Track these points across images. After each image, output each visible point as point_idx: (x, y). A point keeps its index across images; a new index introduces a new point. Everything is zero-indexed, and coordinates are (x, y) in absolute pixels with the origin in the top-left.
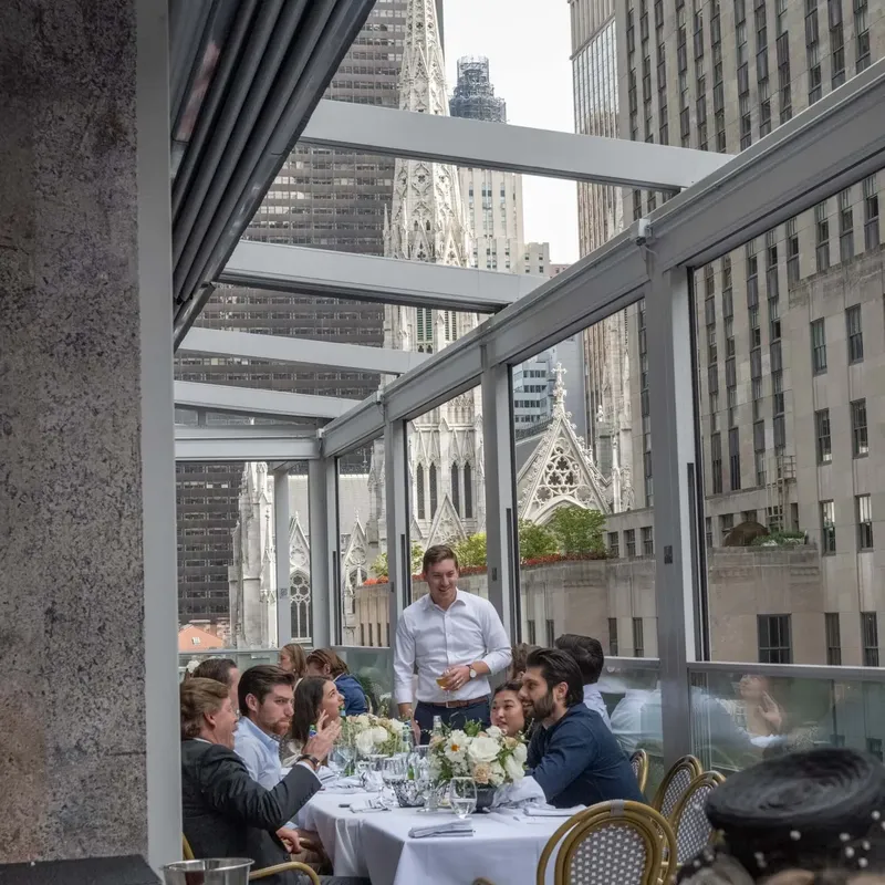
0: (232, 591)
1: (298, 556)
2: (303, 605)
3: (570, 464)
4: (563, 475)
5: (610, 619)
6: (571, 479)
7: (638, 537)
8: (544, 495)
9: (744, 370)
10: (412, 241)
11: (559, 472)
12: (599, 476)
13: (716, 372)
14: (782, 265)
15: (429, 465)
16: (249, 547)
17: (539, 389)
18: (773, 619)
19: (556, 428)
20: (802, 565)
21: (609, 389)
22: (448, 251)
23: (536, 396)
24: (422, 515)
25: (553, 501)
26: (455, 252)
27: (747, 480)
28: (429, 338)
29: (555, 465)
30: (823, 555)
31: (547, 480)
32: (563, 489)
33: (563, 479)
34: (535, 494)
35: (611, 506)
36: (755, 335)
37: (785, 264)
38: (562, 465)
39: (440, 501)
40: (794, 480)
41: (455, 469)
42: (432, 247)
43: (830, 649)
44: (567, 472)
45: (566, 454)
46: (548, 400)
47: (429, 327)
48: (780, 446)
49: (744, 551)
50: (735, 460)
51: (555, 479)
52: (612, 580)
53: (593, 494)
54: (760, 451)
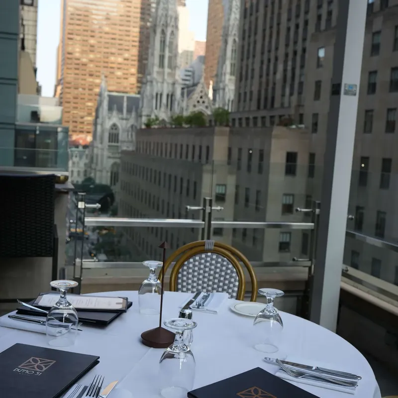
1: (115, 118)
2: (115, 134)
3: (204, 97)
5: (229, 148)
6: (203, 102)
7: (237, 121)
8: (195, 106)
9: (280, 67)
10: (160, 19)
11: (200, 99)
12: (212, 102)
13: (269, 68)
14: (301, 30)
15: (160, 93)
16: (100, 114)
17: (189, 76)
19: (200, 85)
22: (172, 24)
23: (188, 78)
24: (156, 108)
25: (198, 108)
26: (174, 25)
27: (277, 104)
29: (199, 97)
30: (312, 133)
31: (196, 102)
32: (201, 105)
33: (201, 102)
34: (192, 106)
36: (287, 55)
38: (201, 97)
39: (162, 105)
40: (303, 106)
41: (168, 95)
42: (166, 22)
43: (310, 166)
44: (203, 100)
46: (192, 80)
48: (300, 93)
50: (273, 98)
51: (198, 102)
52: (232, 135)
53: (210, 107)
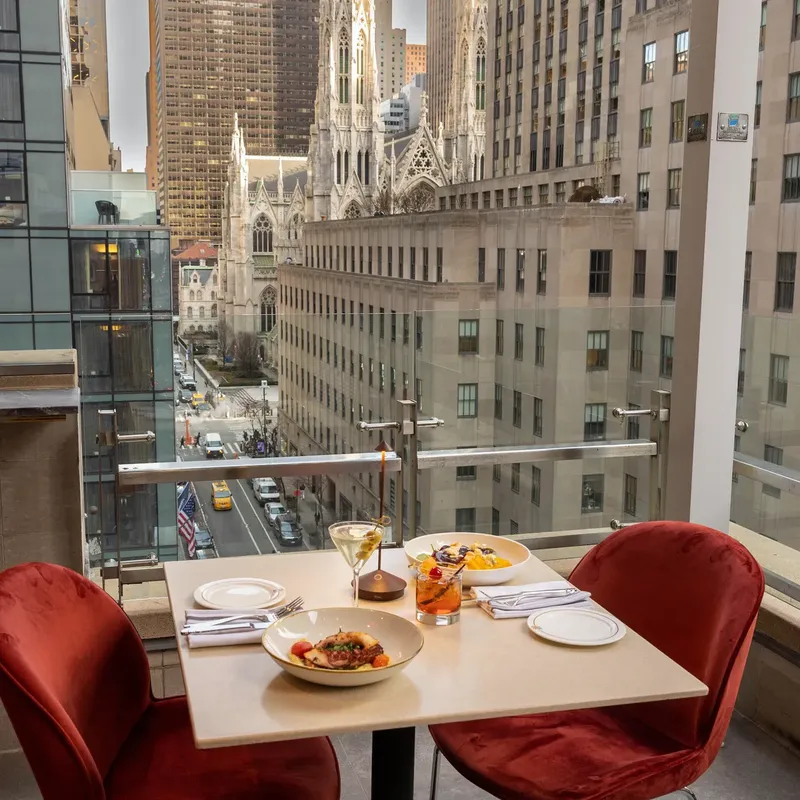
0: (224, 223)
1: (263, 204)
2: (265, 232)
3: (428, 154)
4: (424, 161)
5: (480, 249)
6: (428, 164)
7: (493, 196)
8: (412, 172)
10: (338, 8)
11: (421, 159)
12: (445, 163)
13: (550, 89)
15: (344, 151)
16: (234, 198)
17: (399, 114)
18: (600, 253)
19: (421, 132)
20: (621, 217)
21: (452, 111)
22: (360, 16)
23: (397, 119)
24: (339, 182)
25: (417, 176)
26: (365, 19)
27: (568, 160)
28: (346, 72)
29: (419, 154)
30: (638, 210)
31: (414, 164)
32: (423, 170)
33: (424, 164)
34: (407, 172)
35: (451, 181)
36: (583, 63)
37: (611, 11)
38: (423, 155)
39: (350, 174)
40: (619, 159)
41: (360, 154)
42: (350, 13)
43: (636, 275)
44: (426, 159)
45: (426, 148)
46: (404, 122)
47: (347, 65)
48: (611, 134)
49: (584, 206)
50: (560, 148)
51: (418, 164)
52: (484, 223)
53: (440, 173)
54: (579, 141)
